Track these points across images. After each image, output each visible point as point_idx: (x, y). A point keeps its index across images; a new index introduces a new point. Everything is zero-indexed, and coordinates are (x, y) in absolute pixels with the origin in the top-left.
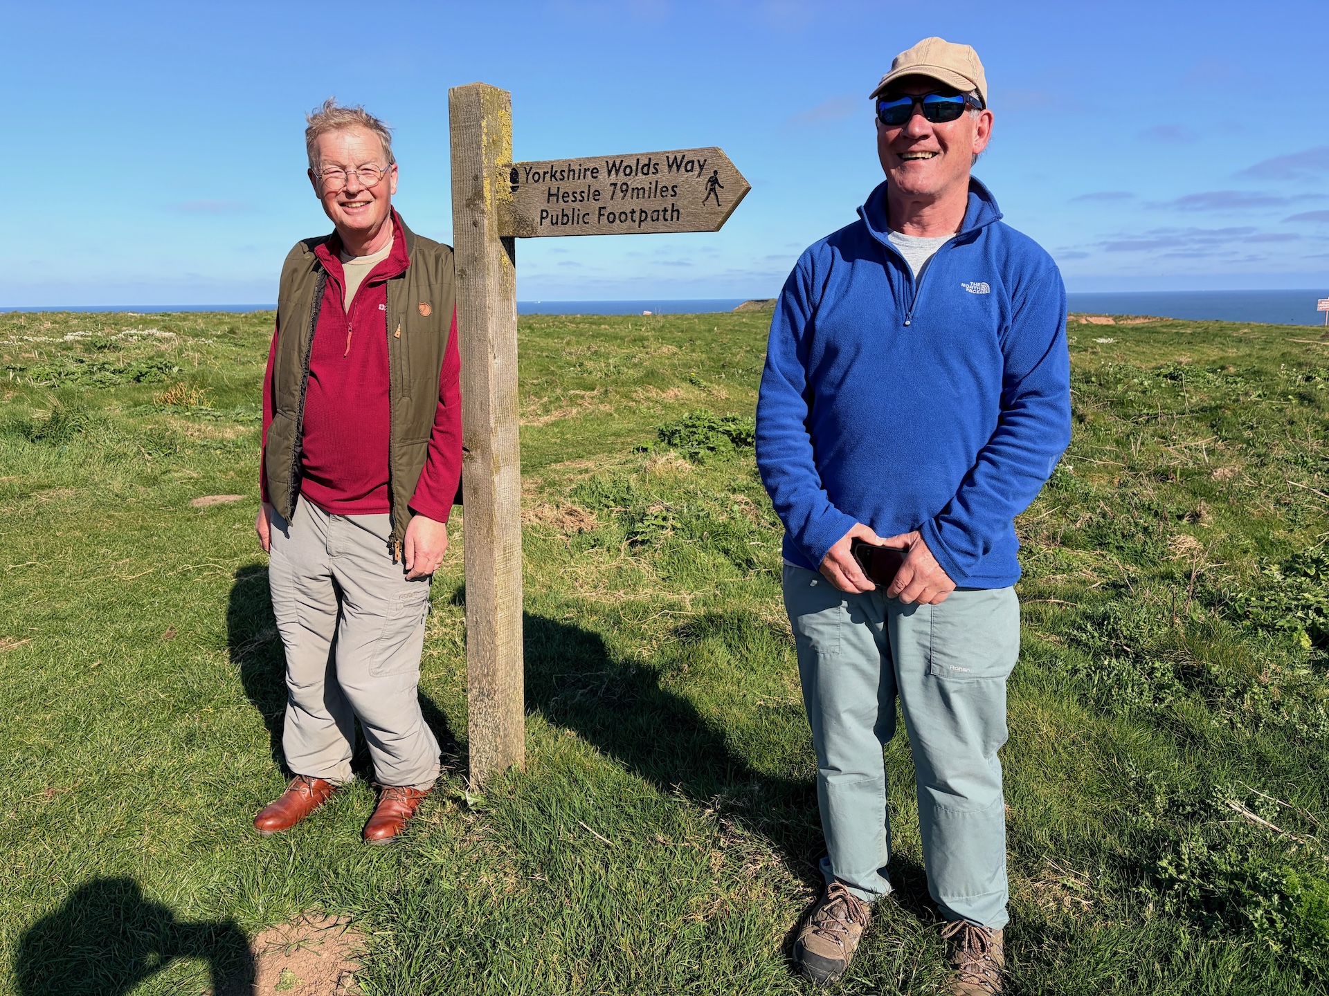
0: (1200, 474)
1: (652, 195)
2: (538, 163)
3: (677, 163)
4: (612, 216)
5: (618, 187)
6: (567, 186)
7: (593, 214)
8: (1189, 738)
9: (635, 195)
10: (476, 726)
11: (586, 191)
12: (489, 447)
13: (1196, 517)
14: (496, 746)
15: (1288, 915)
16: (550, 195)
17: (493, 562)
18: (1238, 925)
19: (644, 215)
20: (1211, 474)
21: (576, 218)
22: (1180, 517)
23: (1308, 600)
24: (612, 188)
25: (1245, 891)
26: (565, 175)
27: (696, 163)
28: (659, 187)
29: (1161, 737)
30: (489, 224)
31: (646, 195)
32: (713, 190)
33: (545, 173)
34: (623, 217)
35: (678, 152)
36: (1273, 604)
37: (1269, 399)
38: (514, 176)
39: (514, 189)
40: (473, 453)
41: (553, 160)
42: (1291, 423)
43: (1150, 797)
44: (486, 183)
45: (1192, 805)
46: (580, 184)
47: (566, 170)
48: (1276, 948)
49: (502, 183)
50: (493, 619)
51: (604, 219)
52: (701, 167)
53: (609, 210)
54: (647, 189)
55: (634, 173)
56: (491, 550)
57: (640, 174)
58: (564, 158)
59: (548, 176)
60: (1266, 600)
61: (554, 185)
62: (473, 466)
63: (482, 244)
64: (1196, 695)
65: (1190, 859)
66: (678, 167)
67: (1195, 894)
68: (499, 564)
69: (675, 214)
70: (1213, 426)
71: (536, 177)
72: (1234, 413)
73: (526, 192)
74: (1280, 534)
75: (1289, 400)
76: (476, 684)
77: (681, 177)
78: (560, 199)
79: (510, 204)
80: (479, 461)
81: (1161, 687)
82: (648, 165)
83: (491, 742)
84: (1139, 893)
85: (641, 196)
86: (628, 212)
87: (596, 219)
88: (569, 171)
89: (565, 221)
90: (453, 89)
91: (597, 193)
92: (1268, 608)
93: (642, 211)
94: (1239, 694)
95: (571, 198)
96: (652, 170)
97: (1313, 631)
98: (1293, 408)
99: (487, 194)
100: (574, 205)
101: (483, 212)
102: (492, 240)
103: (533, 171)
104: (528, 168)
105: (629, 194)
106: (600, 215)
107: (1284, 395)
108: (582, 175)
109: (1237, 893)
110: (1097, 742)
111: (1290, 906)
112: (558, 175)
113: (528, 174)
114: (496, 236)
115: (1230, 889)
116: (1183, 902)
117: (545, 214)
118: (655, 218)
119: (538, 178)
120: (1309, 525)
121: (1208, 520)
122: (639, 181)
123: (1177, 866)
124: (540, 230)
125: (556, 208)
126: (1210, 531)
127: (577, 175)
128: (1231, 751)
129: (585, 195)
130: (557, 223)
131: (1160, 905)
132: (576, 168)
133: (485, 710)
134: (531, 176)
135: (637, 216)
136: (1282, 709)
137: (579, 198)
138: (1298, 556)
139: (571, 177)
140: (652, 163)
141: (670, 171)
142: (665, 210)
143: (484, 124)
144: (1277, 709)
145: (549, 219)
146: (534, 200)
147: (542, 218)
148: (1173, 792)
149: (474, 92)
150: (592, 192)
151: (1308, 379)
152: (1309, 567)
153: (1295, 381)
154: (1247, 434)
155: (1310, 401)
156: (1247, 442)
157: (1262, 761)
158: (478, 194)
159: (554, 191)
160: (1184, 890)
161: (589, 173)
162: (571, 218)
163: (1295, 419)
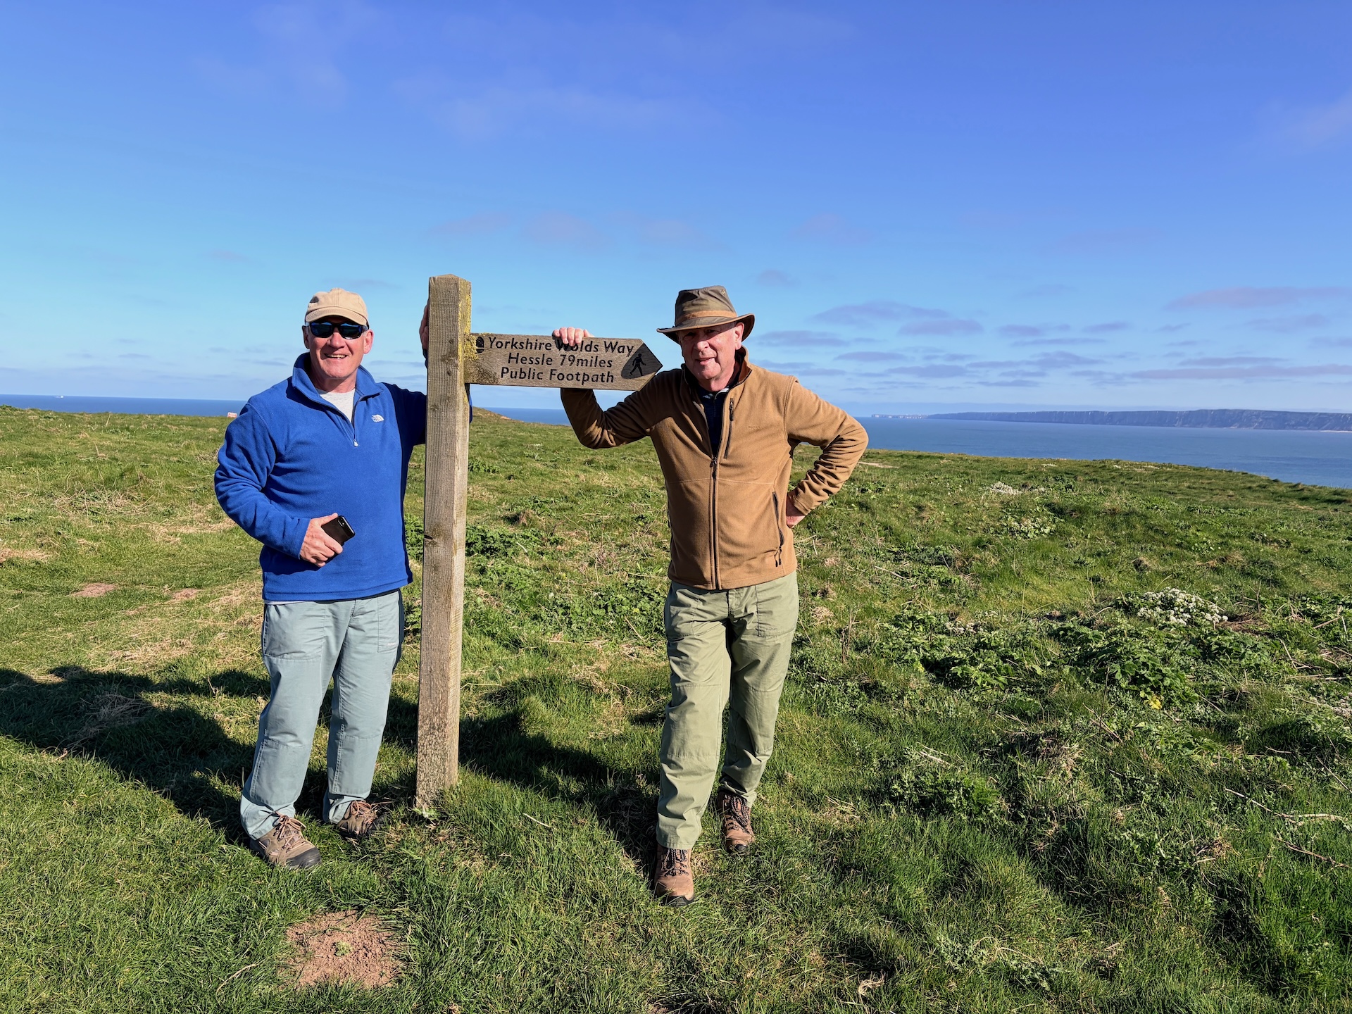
0: (817, 562)
1: (593, 365)
2: (501, 335)
3: (611, 346)
4: (561, 376)
5: (567, 357)
6: (524, 353)
7: (546, 373)
8: (880, 726)
9: (580, 364)
10: (425, 755)
11: (541, 358)
12: (451, 535)
13: (825, 593)
14: (445, 769)
15: (967, 799)
16: (510, 358)
17: (449, 623)
18: (945, 809)
19: (586, 377)
20: (823, 563)
21: (531, 375)
22: (814, 594)
23: (916, 642)
24: (562, 357)
25: (945, 791)
26: (524, 345)
27: (626, 348)
28: (599, 360)
29: (864, 727)
30: (460, 374)
31: (589, 365)
32: (638, 365)
33: (507, 343)
34: (570, 377)
35: (614, 339)
36: (897, 646)
37: (838, 506)
38: (480, 342)
39: (479, 351)
40: (436, 540)
41: (513, 334)
42: (862, 524)
43: (870, 760)
44: (460, 346)
45: (894, 761)
46: (536, 353)
47: (525, 342)
48: (965, 818)
49: (470, 346)
50: (447, 667)
51: (555, 378)
52: (630, 351)
53: (559, 372)
54: (589, 361)
55: (579, 349)
56: (448, 614)
57: (584, 350)
58: (523, 334)
59: (509, 345)
60: (891, 644)
61: (514, 352)
62: (435, 549)
63: (454, 388)
64: (874, 701)
65: (908, 782)
66: (613, 349)
67: (916, 800)
68: (452, 625)
69: (610, 378)
70: (809, 528)
71: (499, 345)
72: (822, 518)
73: (490, 354)
74: (877, 604)
75: (852, 507)
76: (427, 721)
77: (616, 356)
78: (519, 361)
79: (475, 361)
80: (441, 545)
81: (854, 698)
82: (591, 346)
83: (439, 767)
84: (885, 807)
85: (584, 364)
86: (574, 374)
87: (549, 378)
88: (527, 343)
89: (523, 376)
90: (434, 278)
91: (550, 360)
92: (893, 649)
93: (584, 374)
94: (900, 698)
95: (528, 361)
96: (593, 349)
97: (924, 662)
98: (856, 513)
99: (460, 353)
100: (530, 366)
101: (457, 366)
102: (461, 386)
103: (497, 340)
104: (492, 338)
105: (575, 362)
106: (551, 374)
107: (849, 503)
108: (538, 347)
109: (940, 793)
110: (831, 731)
111: (969, 793)
112: (518, 345)
113: (492, 343)
114: (463, 382)
115: (935, 793)
116: (911, 806)
117: (505, 370)
118: (595, 379)
119: (500, 345)
120: (895, 597)
121: (833, 594)
122: (582, 354)
123: (903, 787)
124: (500, 380)
125: (515, 367)
126: (834, 604)
127: (533, 347)
128: (906, 729)
129: (540, 361)
130: (515, 377)
131: (898, 811)
132: (534, 342)
133: (434, 741)
134: (494, 343)
135: (581, 377)
136: (926, 704)
137: (535, 362)
138: (899, 616)
139: (529, 347)
140: (593, 345)
141: (607, 351)
142: (603, 375)
143: (460, 305)
144: (923, 705)
145: (509, 373)
146: (497, 361)
147: (503, 373)
148: (881, 756)
149: (453, 282)
150: (545, 359)
151: (863, 491)
152: (908, 623)
153: (854, 493)
154: (834, 533)
155: (867, 508)
156: (835, 539)
157: (925, 733)
158: (454, 353)
159: (514, 355)
160: (910, 798)
161: (543, 346)
162: (527, 375)
163: (864, 522)
